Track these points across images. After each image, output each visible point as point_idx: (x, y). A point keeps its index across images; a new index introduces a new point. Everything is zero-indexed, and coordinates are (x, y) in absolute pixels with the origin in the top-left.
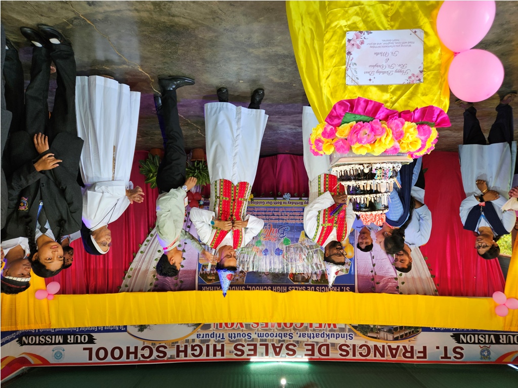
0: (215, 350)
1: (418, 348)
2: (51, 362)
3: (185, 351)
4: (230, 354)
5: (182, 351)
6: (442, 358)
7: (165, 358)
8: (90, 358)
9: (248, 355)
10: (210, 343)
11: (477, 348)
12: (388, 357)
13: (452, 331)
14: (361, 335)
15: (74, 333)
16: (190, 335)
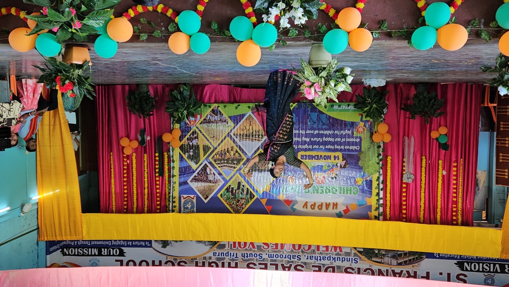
1: (421, 274)
10: (225, 261)
11: (481, 276)
13: (456, 259)
14: (366, 259)
15: (107, 247)
16: (207, 252)
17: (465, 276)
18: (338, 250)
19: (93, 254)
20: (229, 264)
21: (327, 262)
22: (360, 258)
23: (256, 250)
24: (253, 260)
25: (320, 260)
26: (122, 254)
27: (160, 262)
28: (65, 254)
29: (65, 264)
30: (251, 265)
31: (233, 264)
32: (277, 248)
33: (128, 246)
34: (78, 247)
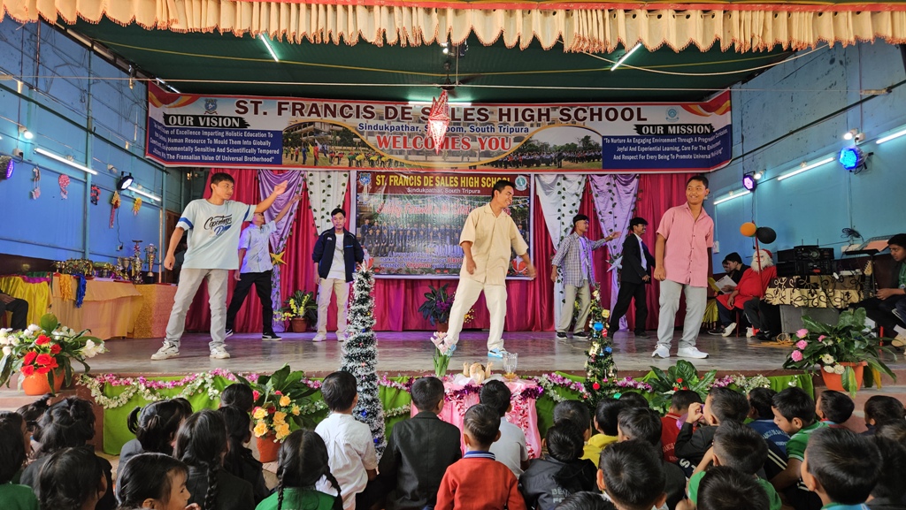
0: (508, 115)
1: (287, 114)
2: (680, 107)
3: (540, 115)
4: (493, 111)
5: (544, 115)
6: (261, 103)
7: (561, 108)
8: (639, 110)
9: (473, 109)
10: (515, 122)
11: (220, 111)
12: (320, 104)
13: (248, 131)
14: (350, 129)
15: (657, 136)
16: (536, 132)
17: (237, 112)
18: (382, 138)
19: (674, 127)
20: (509, 120)
21: (395, 124)
22: (356, 129)
23: (478, 137)
24: (481, 125)
25: (402, 126)
26: (639, 128)
27: (592, 119)
28: (709, 126)
29: (709, 114)
30: (484, 118)
31: (505, 118)
32: (453, 139)
33: (631, 137)
34: (693, 135)
